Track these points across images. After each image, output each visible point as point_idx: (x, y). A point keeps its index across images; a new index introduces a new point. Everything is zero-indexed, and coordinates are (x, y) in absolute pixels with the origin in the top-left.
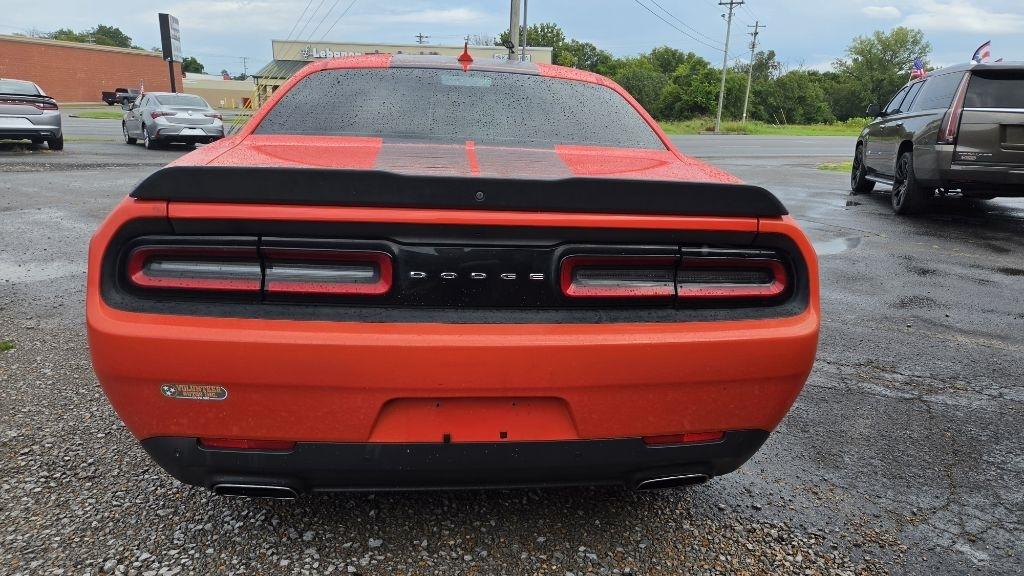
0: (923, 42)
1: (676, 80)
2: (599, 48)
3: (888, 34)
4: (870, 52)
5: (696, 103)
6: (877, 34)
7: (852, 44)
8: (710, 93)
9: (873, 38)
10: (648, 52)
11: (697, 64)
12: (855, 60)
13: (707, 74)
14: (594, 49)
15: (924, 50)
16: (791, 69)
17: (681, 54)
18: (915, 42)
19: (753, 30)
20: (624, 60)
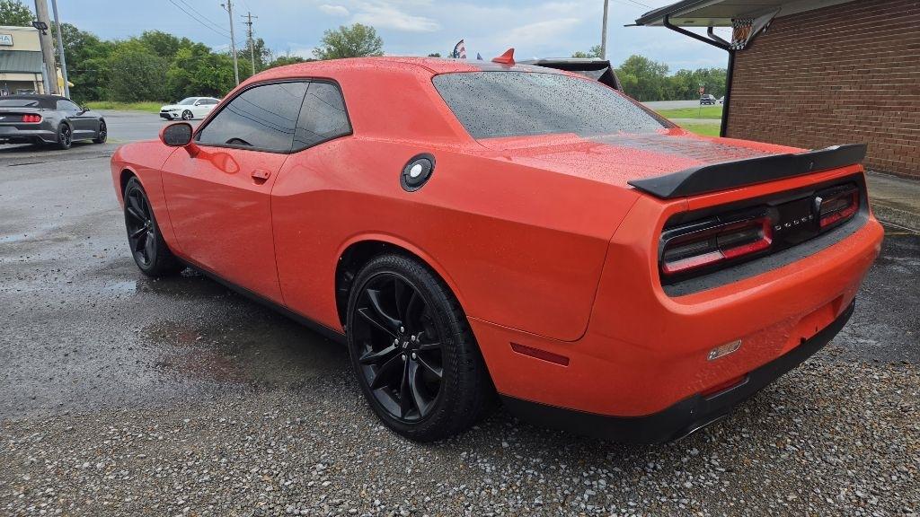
0: (376, 36)
1: (181, 63)
2: (81, 29)
3: (350, 29)
4: (339, 42)
5: (206, 86)
6: (342, 28)
7: (325, 36)
8: (218, 76)
9: (339, 31)
10: (139, 36)
11: (200, 50)
12: (329, 49)
13: (210, 58)
14: (76, 30)
15: (378, 43)
16: (279, 56)
17: (175, 39)
18: (371, 37)
19: (247, 20)
20: (113, 42)
